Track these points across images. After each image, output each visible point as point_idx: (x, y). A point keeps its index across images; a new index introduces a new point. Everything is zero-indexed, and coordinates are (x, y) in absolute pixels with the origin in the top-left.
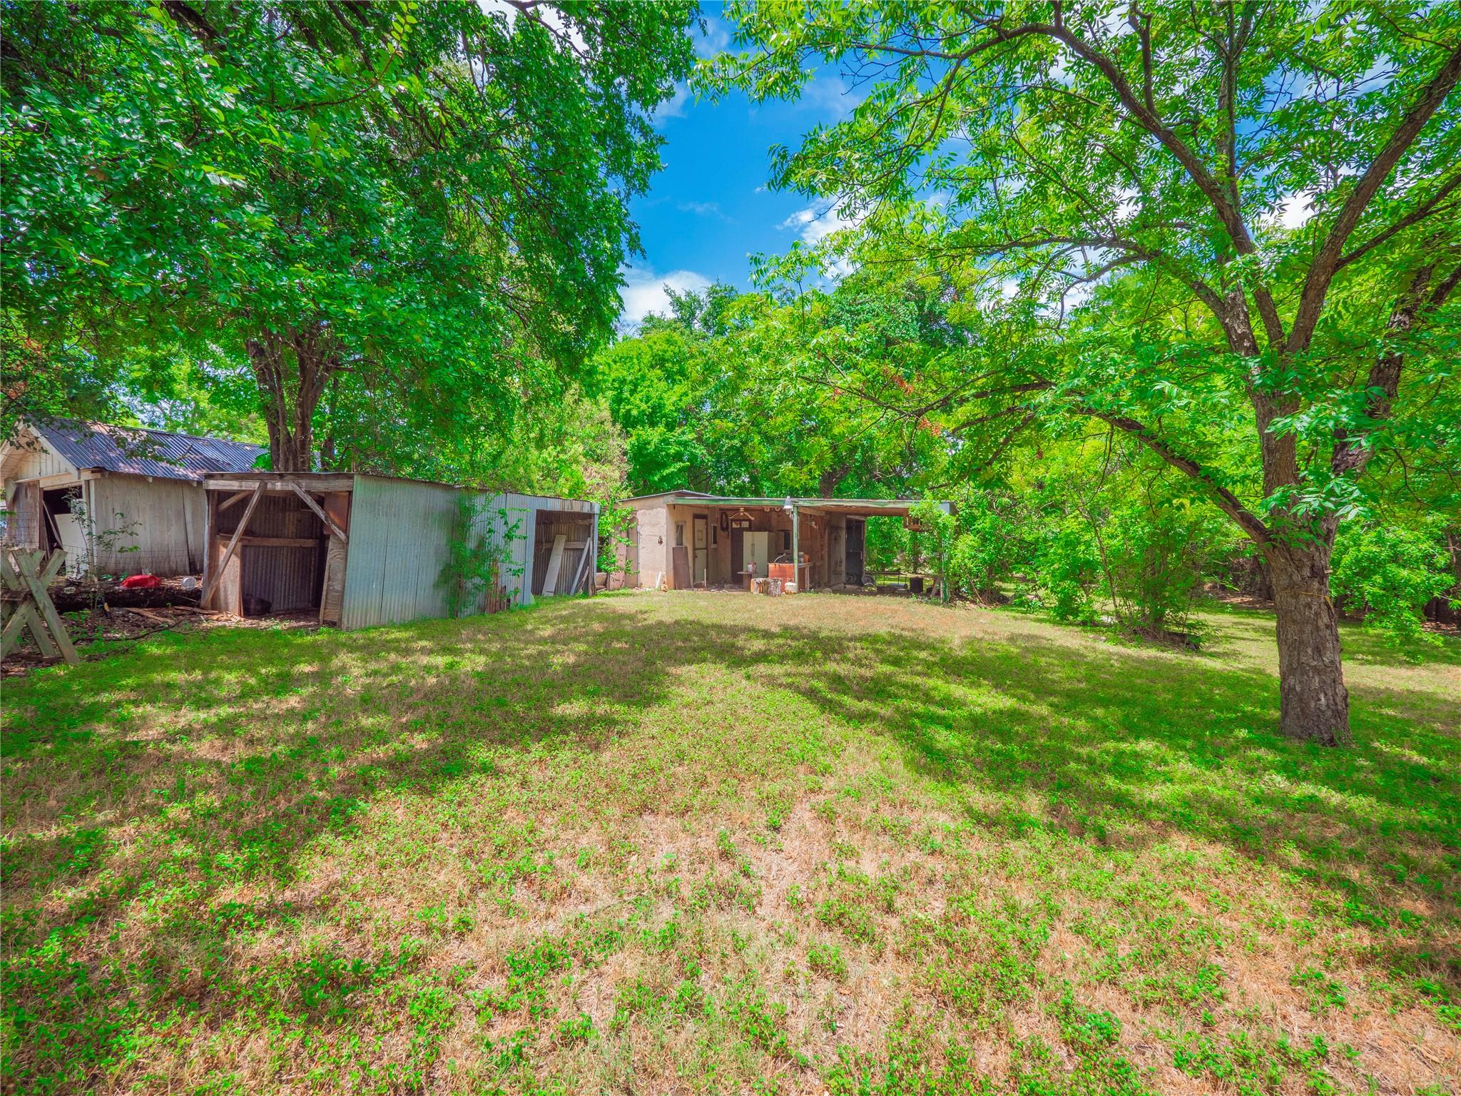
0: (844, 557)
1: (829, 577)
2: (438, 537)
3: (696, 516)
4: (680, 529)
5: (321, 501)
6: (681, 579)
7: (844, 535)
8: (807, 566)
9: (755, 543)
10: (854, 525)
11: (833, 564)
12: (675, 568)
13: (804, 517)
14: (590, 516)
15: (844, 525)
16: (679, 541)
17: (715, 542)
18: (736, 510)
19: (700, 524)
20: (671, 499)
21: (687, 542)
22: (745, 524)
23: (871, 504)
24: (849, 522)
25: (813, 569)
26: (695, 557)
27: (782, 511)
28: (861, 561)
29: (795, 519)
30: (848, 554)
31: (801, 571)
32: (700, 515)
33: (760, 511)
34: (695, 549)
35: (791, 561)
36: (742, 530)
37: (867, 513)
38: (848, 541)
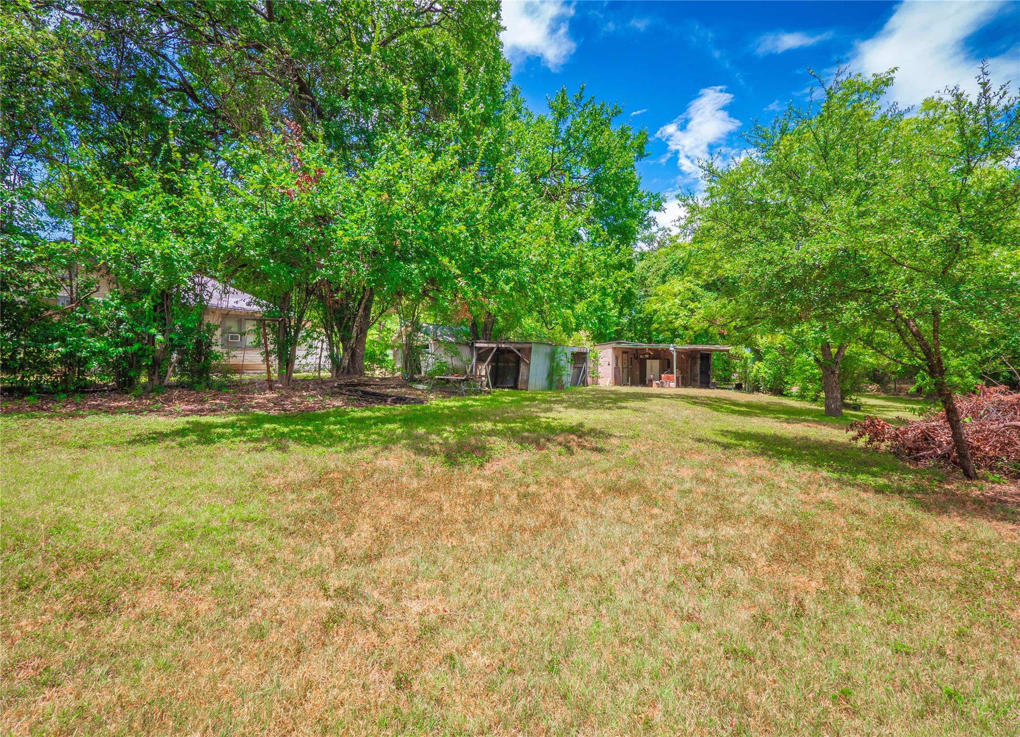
0: (699, 372)
1: (691, 380)
2: (548, 362)
3: (623, 352)
4: (617, 358)
5: (519, 351)
6: (617, 382)
7: (699, 362)
8: (680, 376)
9: (653, 366)
10: (705, 357)
11: (693, 375)
12: (615, 376)
13: (679, 353)
14: (585, 353)
15: (699, 357)
16: (617, 364)
17: (632, 365)
18: (645, 349)
19: (625, 356)
20: (614, 345)
21: (620, 365)
22: (647, 356)
23: (712, 347)
24: (701, 354)
25: (683, 378)
26: (623, 371)
27: (668, 350)
28: (709, 376)
29: (675, 354)
30: (701, 372)
31: (677, 378)
32: (625, 352)
33: (656, 350)
34: (623, 368)
35: (672, 373)
36: (645, 359)
37: (712, 351)
38: (701, 365)
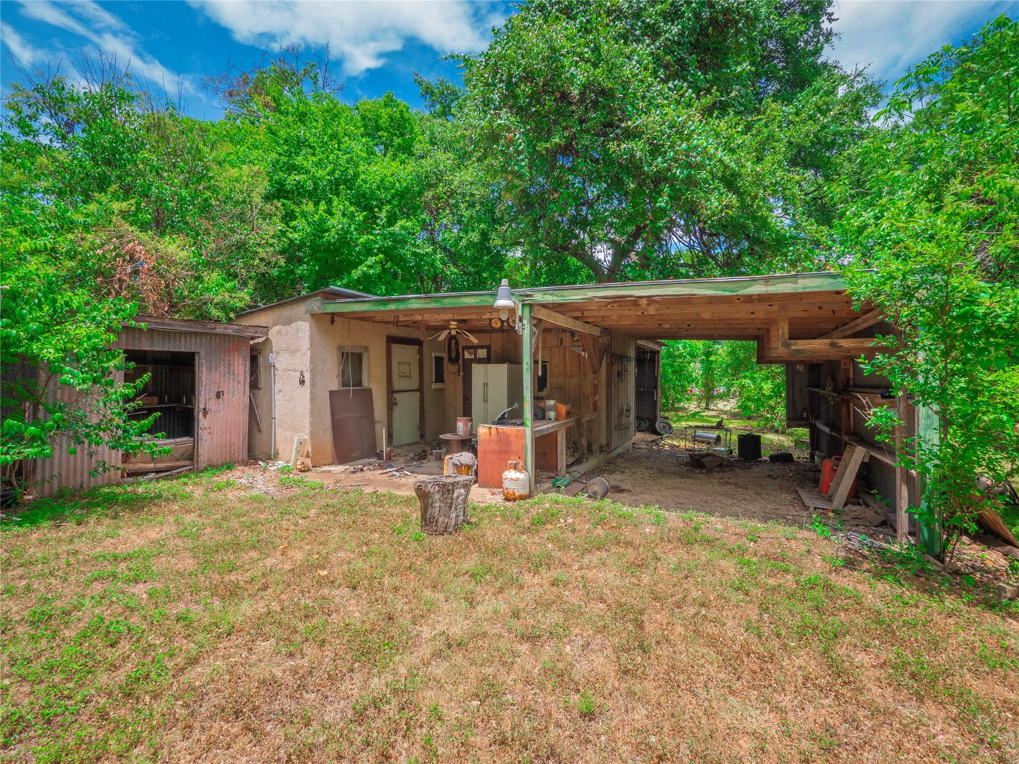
0: (632, 403)
1: (609, 436)
3: (394, 340)
4: (353, 359)
7: (632, 368)
8: (561, 427)
11: (615, 413)
12: (336, 426)
15: (632, 353)
17: (440, 378)
19: (404, 354)
20: (315, 305)
21: (372, 381)
26: (391, 404)
32: (403, 339)
34: (391, 391)
36: (471, 364)
38: (638, 378)
